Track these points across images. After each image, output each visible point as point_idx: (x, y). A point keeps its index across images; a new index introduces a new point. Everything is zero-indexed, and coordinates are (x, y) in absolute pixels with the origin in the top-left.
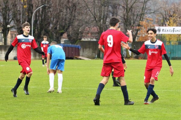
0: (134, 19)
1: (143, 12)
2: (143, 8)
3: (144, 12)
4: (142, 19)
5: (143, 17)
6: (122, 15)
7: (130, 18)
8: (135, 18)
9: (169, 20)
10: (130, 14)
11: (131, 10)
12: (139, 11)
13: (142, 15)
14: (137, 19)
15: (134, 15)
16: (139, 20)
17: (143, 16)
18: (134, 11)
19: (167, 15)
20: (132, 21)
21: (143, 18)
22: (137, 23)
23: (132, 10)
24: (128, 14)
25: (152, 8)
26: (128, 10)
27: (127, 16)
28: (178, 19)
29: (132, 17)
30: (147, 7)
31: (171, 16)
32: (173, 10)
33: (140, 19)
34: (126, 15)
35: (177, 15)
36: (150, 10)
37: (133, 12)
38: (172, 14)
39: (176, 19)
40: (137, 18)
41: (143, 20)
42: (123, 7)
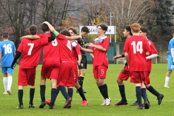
0: (55, 18)
1: (65, 10)
2: (65, 4)
3: (67, 9)
4: (64, 17)
5: (65, 15)
6: (41, 13)
7: (51, 17)
8: (56, 16)
9: (95, 18)
10: (50, 12)
11: (51, 8)
12: (61, 9)
13: (65, 13)
14: (59, 18)
15: (55, 13)
18: (56, 8)
20: (53, 20)
22: (58, 22)
23: (53, 7)
24: (48, 12)
25: (76, 4)
26: (48, 7)
27: (47, 14)
28: (106, 17)
29: (52, 15)
30: (69, 3)
31: (98, 14)
32: (100, 7)
33: (62, 17)
35: (104, 13)
36: (74, 7)
37: (54, 10)
38: (98, 11)
39: (103, 17)
40: (58, 16)
41: (66, 18)
42: (43, 4)
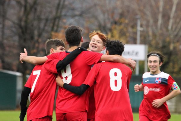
0: (39, 28)
1: (59, 14)
2: (59, 5)
3: (61, 12)
4: (55, 28)
5: (58, 23)
6: (15, 19)
7: (32, 25)
8: (42, 25)
9: (111, 30)
10: (31, 17)
11: (33, 10)
12: (51, 12)
13: (57, 20)
14: (46, 28)
15: (39, 19)
16: (50, 29)
17: (59, 21)
18: (41, 12)
19: (107, 21)
20: (36, 33)
21: (58, 26)
22: (45, 35)
23: (36, 9)
24: (27, 18)
25: (78, 5)
27: (26, 22)
28: (130, 29)
29: (35, 23)
30: (66, 3)
31: (116, 23)
32: (120, 11)
33: (53, 28)
34: (24, 19)
35: (127, 21)
36: (73, 9)
37: (38, 13)
38: (117, 18)
39: (125, 30)
40: (45, 25)
41: (59, 29)
42: (19, 3)
